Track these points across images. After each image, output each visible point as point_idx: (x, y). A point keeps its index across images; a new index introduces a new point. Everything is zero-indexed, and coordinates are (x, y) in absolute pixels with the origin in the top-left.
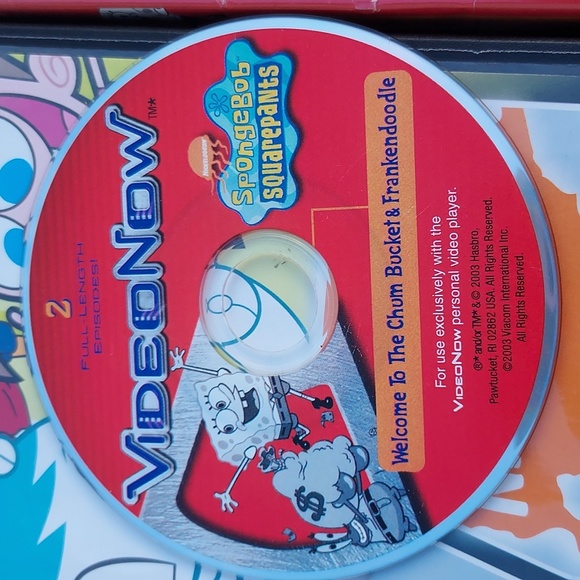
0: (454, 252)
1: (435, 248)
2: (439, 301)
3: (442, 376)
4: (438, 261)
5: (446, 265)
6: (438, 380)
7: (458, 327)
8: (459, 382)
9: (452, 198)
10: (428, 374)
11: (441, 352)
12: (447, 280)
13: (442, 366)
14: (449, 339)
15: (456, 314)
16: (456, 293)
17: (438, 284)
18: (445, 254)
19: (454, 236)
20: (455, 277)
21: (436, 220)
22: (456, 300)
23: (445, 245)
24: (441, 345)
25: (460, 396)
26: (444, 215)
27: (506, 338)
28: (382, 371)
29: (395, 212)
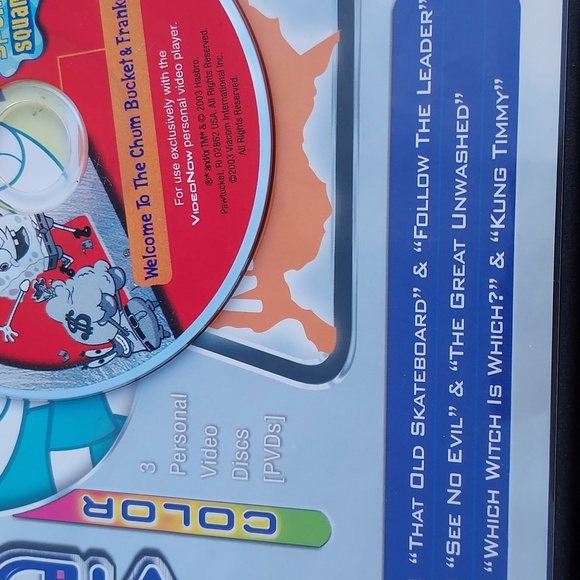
0: (180, 81)
1: (165, 79)
2: (172, 127)
3: (180, 195)
4: (167, 91)
5: (174, 95)
6: (177, 199)
7: (190, 149)
8: (194, 198)
9: (174, 31)
10: (169, 195)
11: (177, 174)
12: (176, 107)
13: (179, 186)
14: (182, 161)
15: (187, 137)
16: (185, 119)
17: (170, 112)
18: (173, 84)
19: (179, 67)
20: (183, 103)
21: (163, 54)
22: (185, 125)
23: (172, 76)
24: (176, 167)
25: (196, 211)
26: (169, 48)
27: (230, 153)
28: (130, 197)
29: (128, 51)
